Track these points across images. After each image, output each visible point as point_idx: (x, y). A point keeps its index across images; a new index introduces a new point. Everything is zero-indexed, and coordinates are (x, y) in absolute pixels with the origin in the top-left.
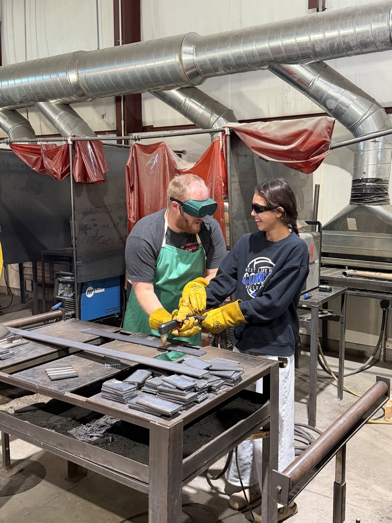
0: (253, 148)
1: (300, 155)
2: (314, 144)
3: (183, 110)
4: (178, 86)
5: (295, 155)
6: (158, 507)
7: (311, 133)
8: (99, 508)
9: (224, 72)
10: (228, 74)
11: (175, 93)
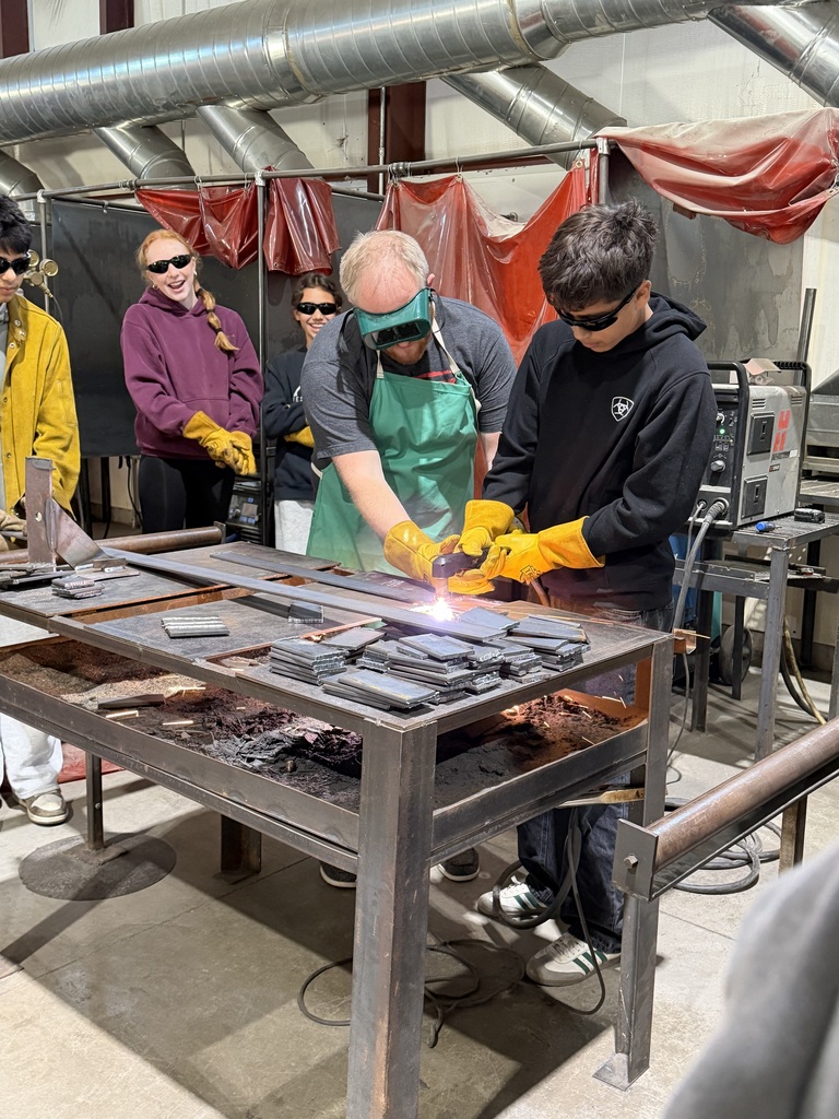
0: (659, 182)
1: (767, 197)
2: (803, 171)
3: (513, 118)
4: (504, 62)
5: (754, 198)
6: (374, 903)
7: (793, 147)
8: (277, 937)
9: (607, 27)
10: (617, 31)
11: (496, 80)
